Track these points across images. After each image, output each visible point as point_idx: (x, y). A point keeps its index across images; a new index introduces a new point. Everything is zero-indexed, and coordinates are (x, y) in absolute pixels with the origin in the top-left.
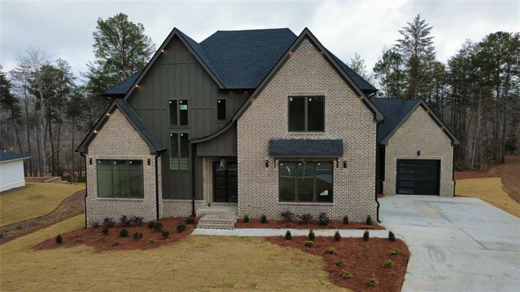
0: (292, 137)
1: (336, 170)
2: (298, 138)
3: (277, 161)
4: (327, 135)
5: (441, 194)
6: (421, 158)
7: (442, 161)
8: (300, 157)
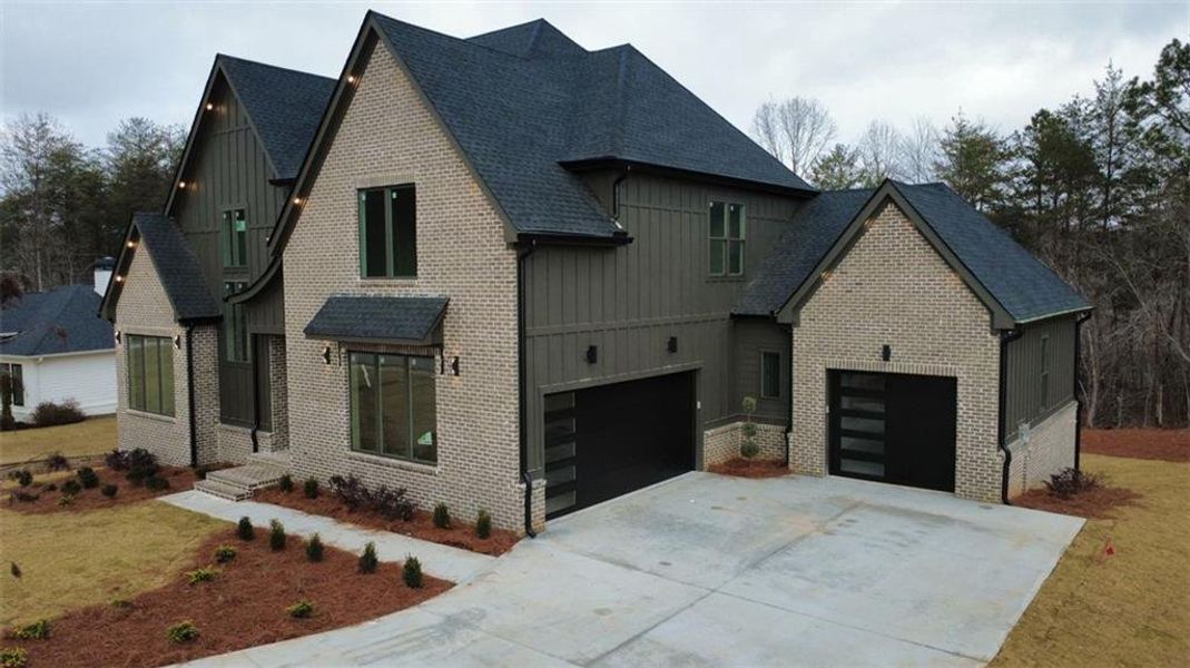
0: (364, 290)
1: (440, 379)
2: (372, 294)
3: (343, 350)
4: (422, 287)
5: (957, 490)
6: (893, 367)
7: (960, 381)
8: (379, 341)
